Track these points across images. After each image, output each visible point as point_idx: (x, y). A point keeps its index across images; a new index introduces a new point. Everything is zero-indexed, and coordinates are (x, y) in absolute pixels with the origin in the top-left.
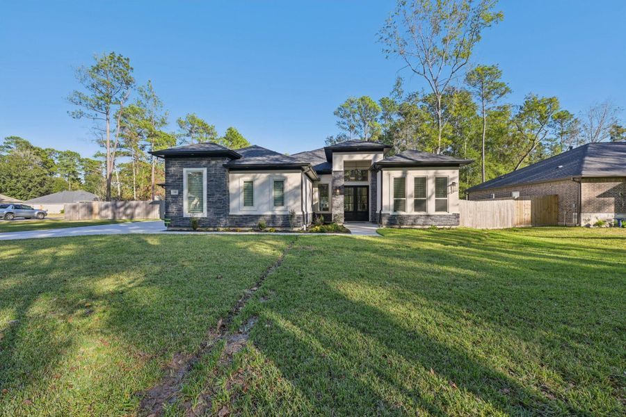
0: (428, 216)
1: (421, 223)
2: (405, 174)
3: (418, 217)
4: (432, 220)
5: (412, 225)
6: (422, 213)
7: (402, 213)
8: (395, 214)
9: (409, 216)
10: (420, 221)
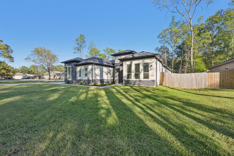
0: (140, 81)
1: (138, 84)
2: (131, 63)
3: (136, 81)
4: (142, 82)
5: (134, 84)
6: (138, 80)
7: (130, 79)
8: (128, 80)
9: (133, 81)
10: (137, 83)
